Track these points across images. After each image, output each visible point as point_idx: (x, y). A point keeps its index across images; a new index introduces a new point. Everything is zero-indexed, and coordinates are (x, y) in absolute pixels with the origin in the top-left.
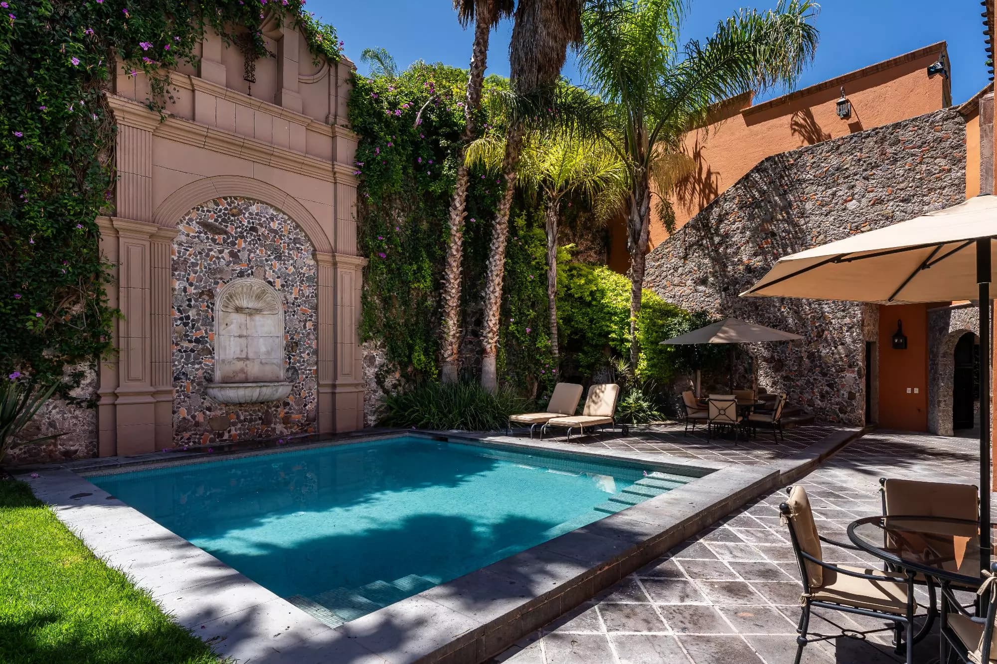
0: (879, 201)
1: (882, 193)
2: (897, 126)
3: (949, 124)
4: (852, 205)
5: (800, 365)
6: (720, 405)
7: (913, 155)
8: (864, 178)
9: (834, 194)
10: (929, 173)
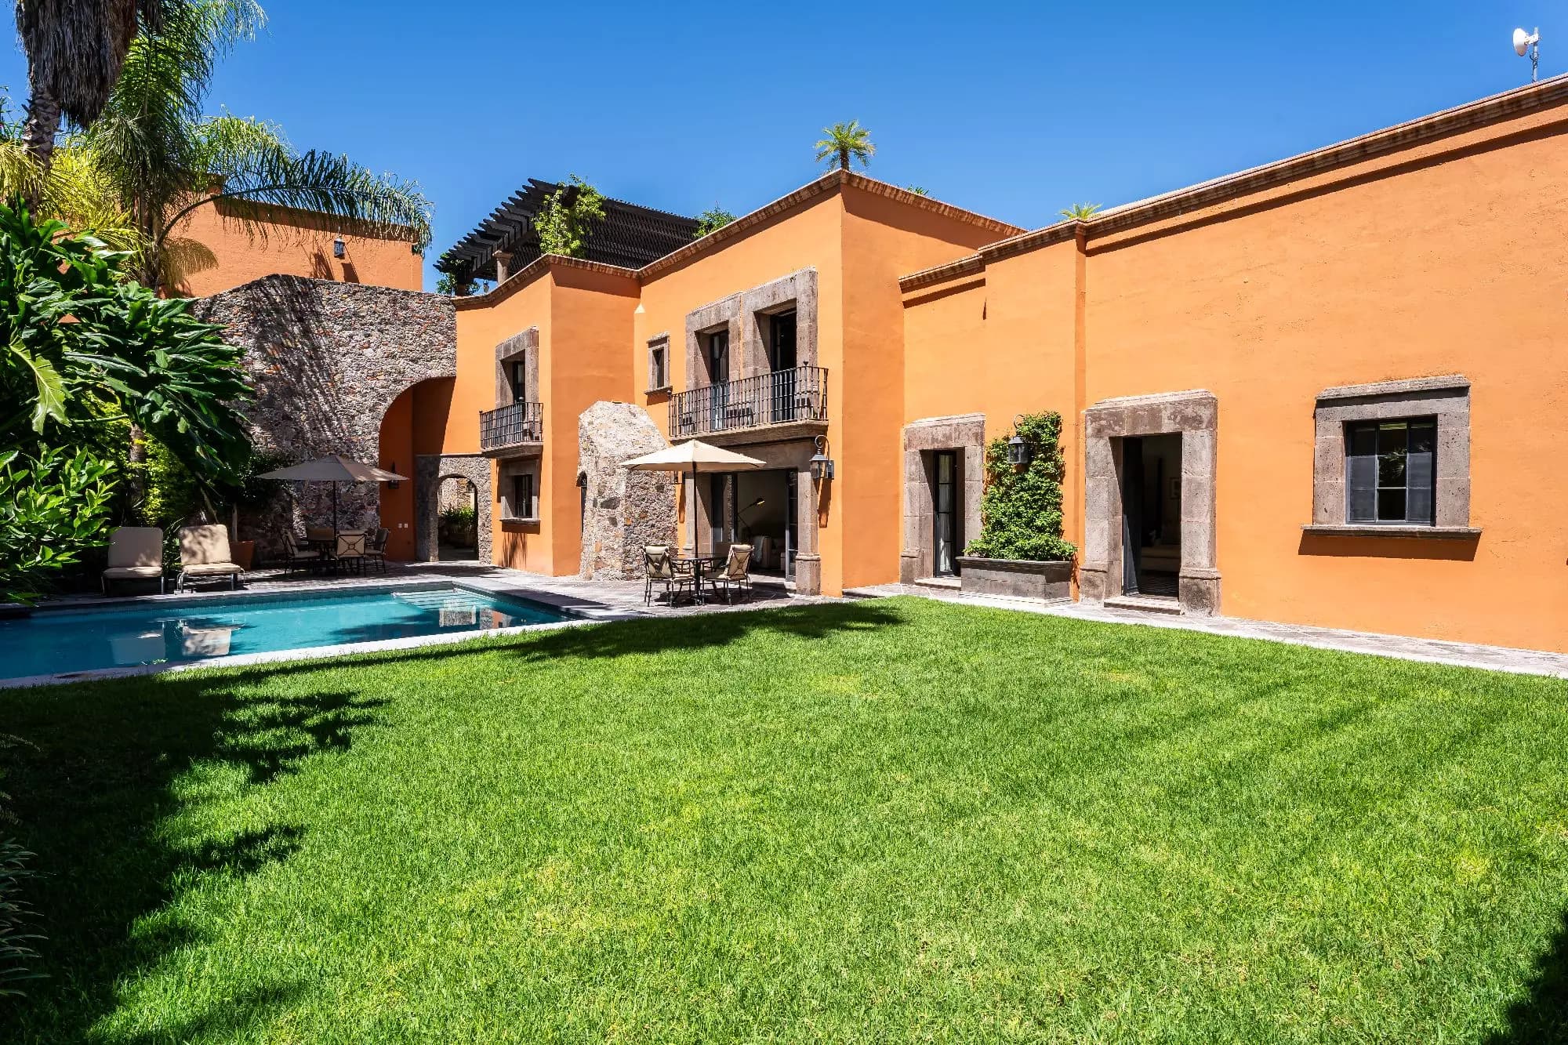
0: (393, 356)
1: (393, 348)
2: (406, 293)
3: (445, 308)
4: (368, 352)
5: (318, 503)
6: (349, 539)
7: (418, 324)
8: (379, 331)
9: (351, 337)
10: (431, 343)
